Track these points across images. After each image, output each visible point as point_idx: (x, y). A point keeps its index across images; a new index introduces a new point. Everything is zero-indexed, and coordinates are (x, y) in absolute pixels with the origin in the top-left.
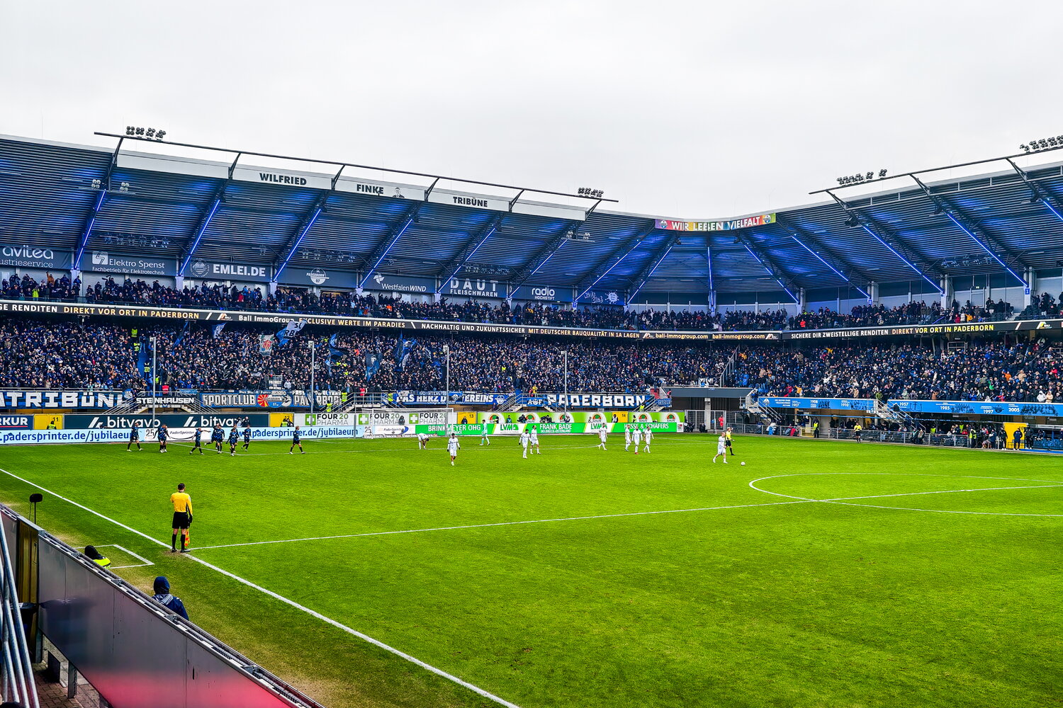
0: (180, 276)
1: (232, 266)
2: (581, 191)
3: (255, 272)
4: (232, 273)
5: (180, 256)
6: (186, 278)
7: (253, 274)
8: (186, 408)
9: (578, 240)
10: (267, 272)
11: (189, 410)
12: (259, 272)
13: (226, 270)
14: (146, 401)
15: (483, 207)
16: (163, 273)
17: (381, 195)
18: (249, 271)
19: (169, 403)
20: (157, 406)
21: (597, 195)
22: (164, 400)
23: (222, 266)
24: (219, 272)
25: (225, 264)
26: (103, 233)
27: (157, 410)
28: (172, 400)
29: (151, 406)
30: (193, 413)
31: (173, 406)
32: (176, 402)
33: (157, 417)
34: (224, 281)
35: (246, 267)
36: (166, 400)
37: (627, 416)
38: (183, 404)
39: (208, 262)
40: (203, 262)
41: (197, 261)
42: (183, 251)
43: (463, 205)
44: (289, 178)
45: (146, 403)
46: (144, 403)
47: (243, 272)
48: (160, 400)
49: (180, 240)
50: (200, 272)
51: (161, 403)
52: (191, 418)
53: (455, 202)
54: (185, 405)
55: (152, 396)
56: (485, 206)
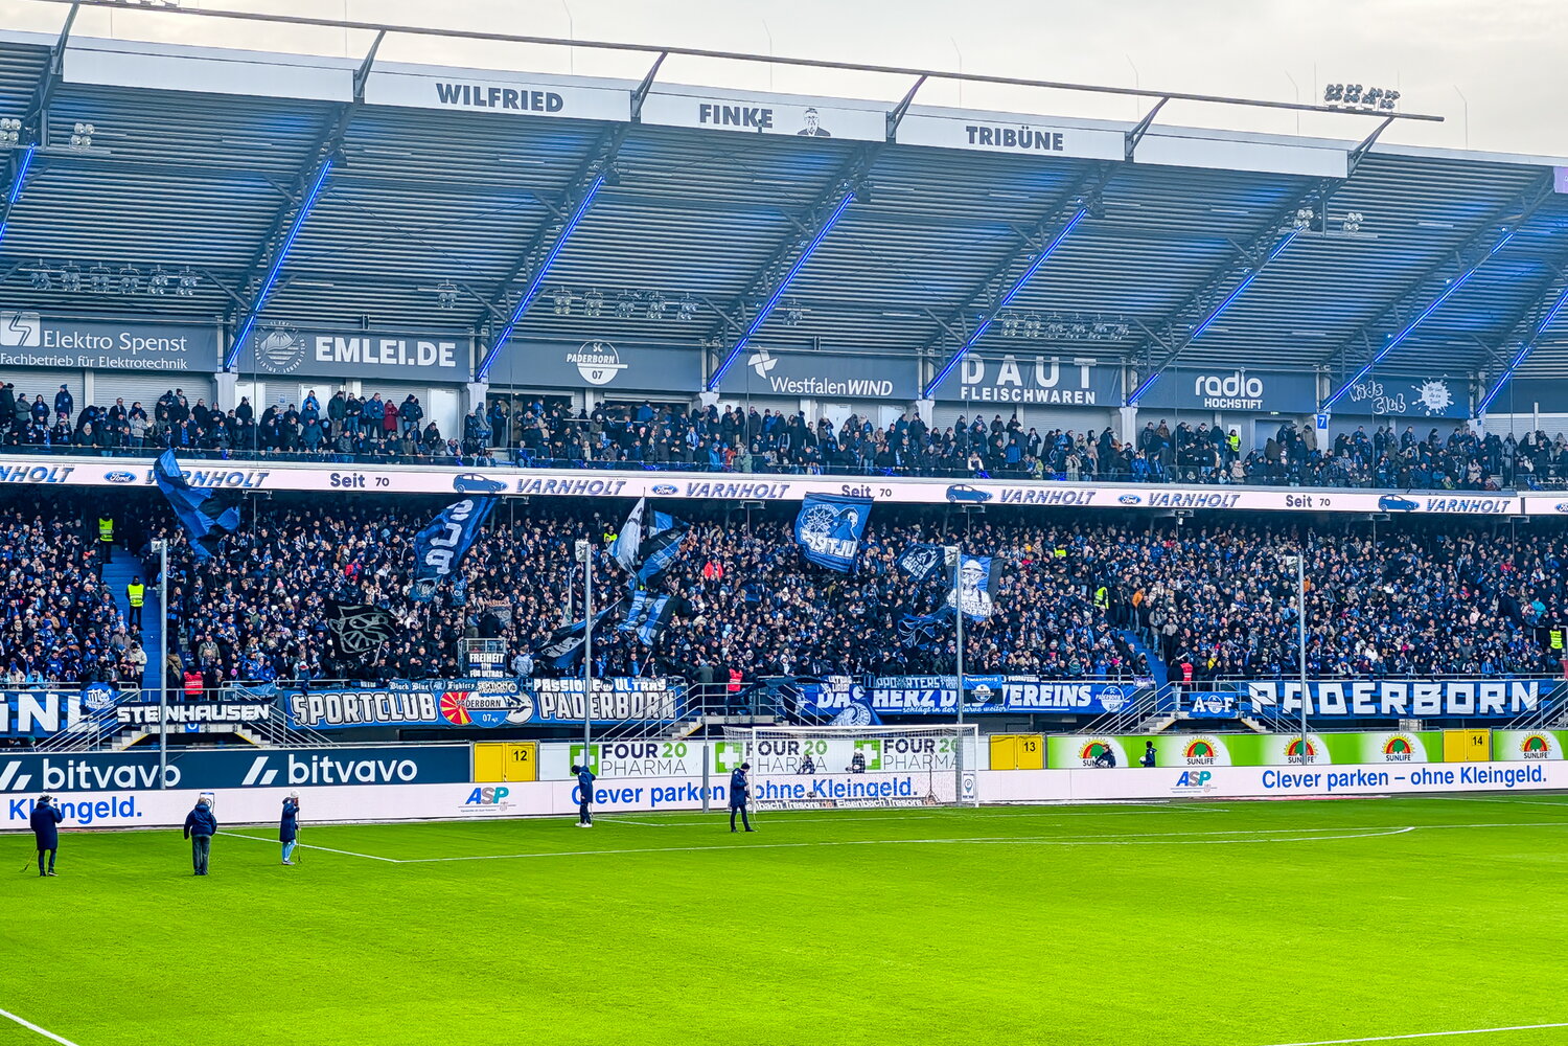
0: (226, 370)
1: (366, 342)
2: (1333, 92)
3: (427, 354)
4: (367, 359)
5: (227, 318)
6: (244, 377)
7: (422, 362)
8: (247, 734)
9: (1330, 234)
10: (459, 355)
11: (256, 740)
12: (439, 355)
13: (349, 351)
14: (142, 715)
15: (1051, 152)
16: (182, 365)
17: (765, 130)
18: (412, 352)
19: (204, 721)
20: (171, 729)
21: (1381, 103)
22: (190, 713)
23: (340, 342)
24: (330, 358)
25: (347, 335)
26: (30, 262)
27: (173, 739)
28: (210, 712)
29: (155, 730)
30: (267, 746)
31: (213, 729)
32: (223, 717)
33: (171, 759)
34: (344, 381)
35: (402, 344)
36: (196, 713)
37: (1486, 740)
38: (239, 721)
39: (302, 331)
40: (288, 330)
41: (271, 330)
42: (233, 302)
43: (994, 148)
44: (515, 94)
45: (144, 723)
46: (138, 720)
47: (396, 356)
48: (179, 713)
49: (227, 274)
50: (280, 359)
51: (183, 719)
52: (261, 762)
53: (972, 141)
54: (246, 725)
55: (158, 703)
56: (1056, 148)
